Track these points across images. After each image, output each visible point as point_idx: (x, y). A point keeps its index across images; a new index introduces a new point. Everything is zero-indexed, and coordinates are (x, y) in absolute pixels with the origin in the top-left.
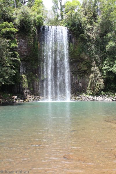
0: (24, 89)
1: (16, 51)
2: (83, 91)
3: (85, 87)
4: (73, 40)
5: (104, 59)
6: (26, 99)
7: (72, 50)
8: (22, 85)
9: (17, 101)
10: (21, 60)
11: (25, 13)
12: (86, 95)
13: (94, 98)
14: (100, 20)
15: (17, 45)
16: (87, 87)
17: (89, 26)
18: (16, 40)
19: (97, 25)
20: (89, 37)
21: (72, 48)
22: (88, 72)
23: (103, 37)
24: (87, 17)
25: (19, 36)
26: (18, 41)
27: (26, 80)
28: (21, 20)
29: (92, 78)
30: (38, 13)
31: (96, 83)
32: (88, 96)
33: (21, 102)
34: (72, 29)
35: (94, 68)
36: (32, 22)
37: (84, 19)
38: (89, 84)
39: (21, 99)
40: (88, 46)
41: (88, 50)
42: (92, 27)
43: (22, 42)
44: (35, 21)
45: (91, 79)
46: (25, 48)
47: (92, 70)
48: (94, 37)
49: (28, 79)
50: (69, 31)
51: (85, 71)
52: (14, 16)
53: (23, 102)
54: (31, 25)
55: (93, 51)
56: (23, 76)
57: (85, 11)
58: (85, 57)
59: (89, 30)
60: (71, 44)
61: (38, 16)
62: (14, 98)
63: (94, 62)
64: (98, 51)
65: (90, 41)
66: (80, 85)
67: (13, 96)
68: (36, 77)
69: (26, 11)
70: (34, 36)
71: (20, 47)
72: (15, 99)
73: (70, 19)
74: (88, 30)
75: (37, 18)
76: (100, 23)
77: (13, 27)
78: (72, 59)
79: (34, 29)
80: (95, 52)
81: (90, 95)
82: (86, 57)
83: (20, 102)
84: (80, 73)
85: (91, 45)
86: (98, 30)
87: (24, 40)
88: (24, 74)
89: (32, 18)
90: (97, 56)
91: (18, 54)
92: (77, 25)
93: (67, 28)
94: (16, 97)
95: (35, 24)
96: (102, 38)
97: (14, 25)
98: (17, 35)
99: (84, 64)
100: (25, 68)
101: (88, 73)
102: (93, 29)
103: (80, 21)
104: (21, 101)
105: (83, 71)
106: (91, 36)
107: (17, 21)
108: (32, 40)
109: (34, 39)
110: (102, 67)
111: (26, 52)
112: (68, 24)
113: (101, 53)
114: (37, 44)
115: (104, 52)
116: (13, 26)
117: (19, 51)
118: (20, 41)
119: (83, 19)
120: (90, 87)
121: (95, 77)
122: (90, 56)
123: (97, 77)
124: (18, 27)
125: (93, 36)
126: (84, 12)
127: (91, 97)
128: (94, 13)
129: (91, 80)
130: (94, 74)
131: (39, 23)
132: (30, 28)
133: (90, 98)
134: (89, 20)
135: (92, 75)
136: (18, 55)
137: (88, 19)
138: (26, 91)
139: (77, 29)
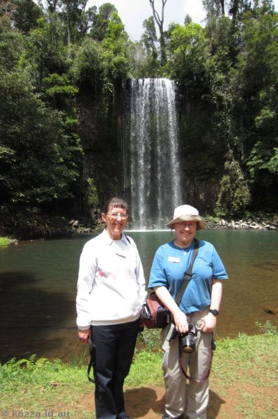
0: (92, 206)
1: (76, 132)
2: (208, 209)
3: (211, 202)
4: (188, 107)
5: (251, 145)
6: (96, 225)
7: (186, 127)
8: (88, 200)
9: (79, 230)
10: (85, 150)
11: (90, 53)
12: (214, 219)
13: (229, 225)
14: (244, 63)
15: (77, 121)
16: (216, 201)
17: (220, 76)
18: (75, 110)
19: (237, 73)
20: (220, 99)
21: (185, 124)
22: (216, 172)
23: (250, 98)
24: (215, 56)
25: (79, 102)
26: (77, 113)
27: (94, 189)
28: (82, 69)
29: (226, 184)
30: (116, 52)
31: (233, 194)
32: (217, 220)
33: (87, 232)
34: (186, 84)
35: (230, 163)
36: (106, 72)
37: (210, 62)
38: (220, 196)
39: (86, 226)
40: (219, 119)
41: (218, 127)
42: (226, 79)
43: (85, 113)
44: (110, 70)
45: (224, 185)
46: (93, 126)
47: (226, 168)
48: (231, 100)
49: (98, 188)
50: (179, 88)
51: (212, 169)
52: (69, 60)
53: (90, 231)
54: (102, 78)
55: (228, 128)
56: (89, 180)
57: (213, 45)
58: (211, 142)
59: (221, 85)
60: (182, 116)
61: (116, 59)
62: (72, 224)
63: (231, 151)
64: (237, 127)
65: (222, 108)
66: (201, 197)
67: (70, 220)
68: (115, 183)
69: (94, 50)
70: (110, 101)
71: (82, 123)
72: (75, 226)
73: (180, 63)
74: (219, 83)
75: (115, 64)
76: (244, 68)
77: (68, 84)
78: (185, 146)
79: (109, 85)
80: (232, 130)
81: (222, 217)
82: (214, 142)
83: (85, 232)
84: (202, 174)
85: (225, 117)
86: (239, 83)
87: (91, 109)
88: (90, 176)
89: (105, 63)
90: (236, 138)
91: (78, 138)
92: (196, 75)
93: (175, 82)
94: (76, 222)
95: (110, 76)
96: (247, 100)
97: (70, 78)
98: (75, 99)
99: (209, 157)
100: (92, 166)
101: (217, 174)
102: (228, 82)
103: (201, 67)
104: (86, 230)
105: (207, 171)
106: (225, 98)
107: (75, 70)
108: (105, 110)
109: (110, 107)
110: (247, 161)
111: (94, 133)
112: (178, 72)
113: (245, 132)
114: (116, 118)
115: (251, 130)
116: (68, 82)
117: (80, 131)
118: (81, 112)
119: (208, 61)
120: (222, 202)
121: (232, 181)
122: (222, 139)
123: (237, 182)
124: (78, 84)
125: (228, 97)
126: (210, 46)
127: (224, 221)
128: (230, 49)
129: (223, 189)
130: (230, 175)
131: (119, 73)
132: (101, 83)
133: (222, 225)
134: (220, 63)
135: (226, 178)
136: (79, 140)
137: (218, 60)
138: (95, 210)
139: (196, 84)
